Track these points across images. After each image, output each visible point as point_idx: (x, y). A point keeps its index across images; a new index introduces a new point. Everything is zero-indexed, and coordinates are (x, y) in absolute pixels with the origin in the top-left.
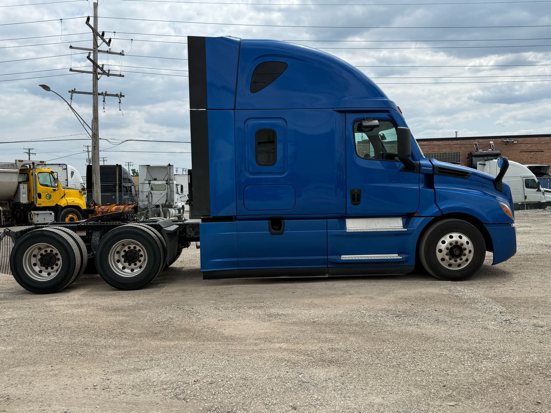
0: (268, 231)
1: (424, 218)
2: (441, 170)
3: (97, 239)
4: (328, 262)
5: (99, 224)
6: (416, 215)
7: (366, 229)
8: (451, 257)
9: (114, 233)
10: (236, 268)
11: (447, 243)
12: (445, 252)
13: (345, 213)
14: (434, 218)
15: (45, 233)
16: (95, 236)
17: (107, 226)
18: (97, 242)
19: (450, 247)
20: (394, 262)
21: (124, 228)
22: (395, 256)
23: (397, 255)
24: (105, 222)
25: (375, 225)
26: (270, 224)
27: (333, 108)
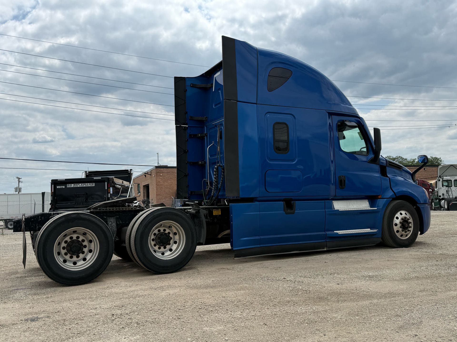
0: (283, 211)
1: (386, 199)
2: (390, 163)
3: (114, 225)
4: (326, 237)
5: (115, 210)
6: (380, 197)
7: (350, 209)
8: (403, 230)
9: (155, 214)
10: (259, 246)
11: (400, 218)
12: (399, 225)
13: (335, 195)
14: (392, 199)
15: (82, 216)
16: (111, 222)
17: (122, 211)
18: (114, 228)
19: (402, 221)
20: (369, 235)
21: (163, 210)
22: (368, 230)
23: (369, 229)
24: (121, 208)
25: (353, 206)
26: (285, 205)
27: (326, 110)
